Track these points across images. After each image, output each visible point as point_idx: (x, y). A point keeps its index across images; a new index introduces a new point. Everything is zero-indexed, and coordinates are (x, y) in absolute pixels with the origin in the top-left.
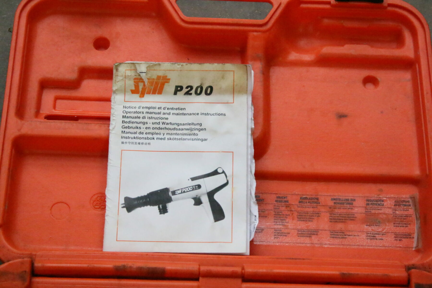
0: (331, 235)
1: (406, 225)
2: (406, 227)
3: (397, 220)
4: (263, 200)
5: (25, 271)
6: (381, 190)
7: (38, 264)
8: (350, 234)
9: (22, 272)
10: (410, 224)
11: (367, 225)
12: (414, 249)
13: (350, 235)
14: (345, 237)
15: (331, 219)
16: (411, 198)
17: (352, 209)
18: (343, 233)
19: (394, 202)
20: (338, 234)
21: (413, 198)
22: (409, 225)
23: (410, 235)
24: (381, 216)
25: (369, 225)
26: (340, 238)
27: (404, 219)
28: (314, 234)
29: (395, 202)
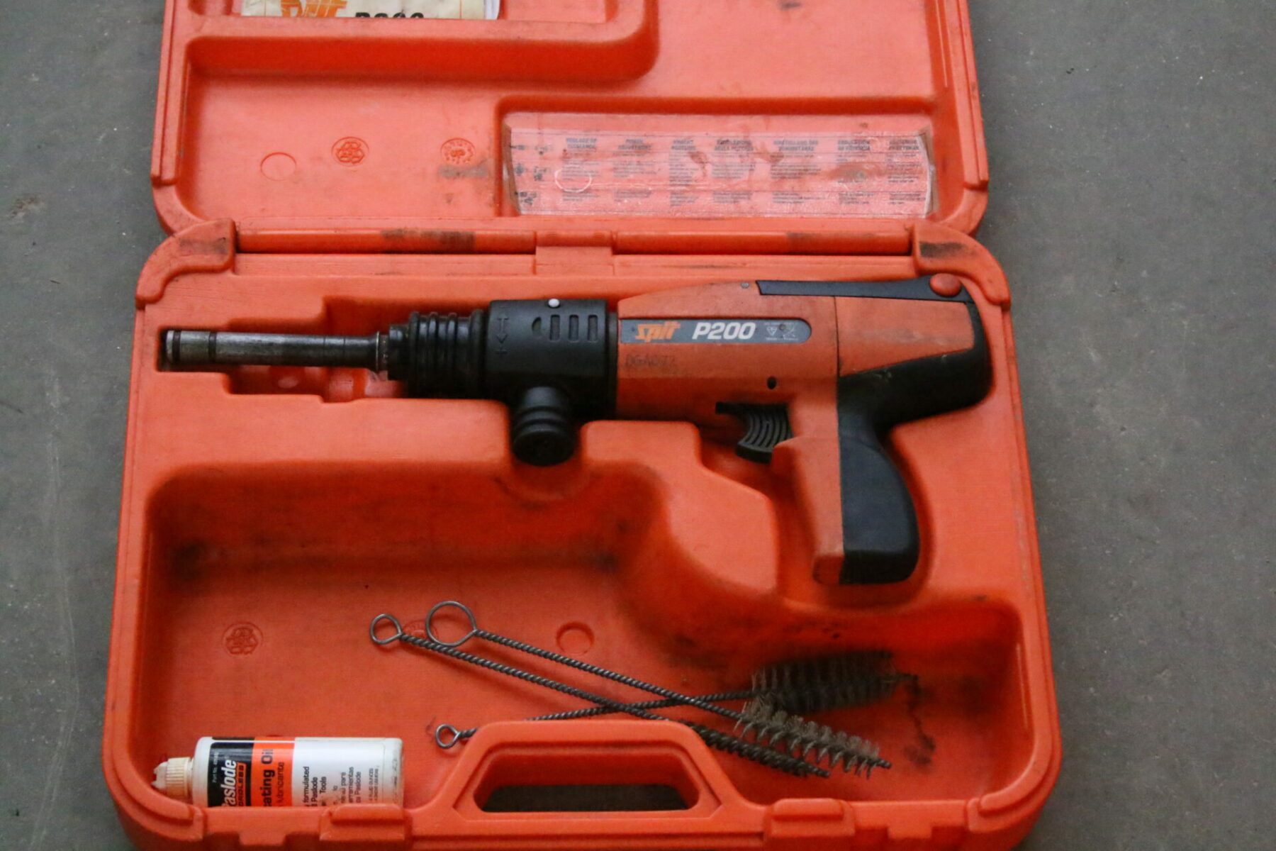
0: (774, 198)
1: (910, 180)
2: (912, 181)
3: (893, 171)
4: (650, 146)
5: (224, 238)
6: (865, 126)
7: (245, 231)
8: (810, 196)
9: (220, 239)
10: (917, 177)
11: (839, 182)
12: (924, 217)
13: (809, 198)
14: (800, 200)
15: (774, 174)
16: (921, 135)
17: (812, 156)
18: (797, 195)
19: (888, 142)
20: (788, 196)
21: (923, 135)
22: (916, 179)
23: (919, 195)
24: (866, 167)
25: (843, 182)
26: (790, 203)
27: (908, 170)
28: (742, 198)
29: (891, 143)
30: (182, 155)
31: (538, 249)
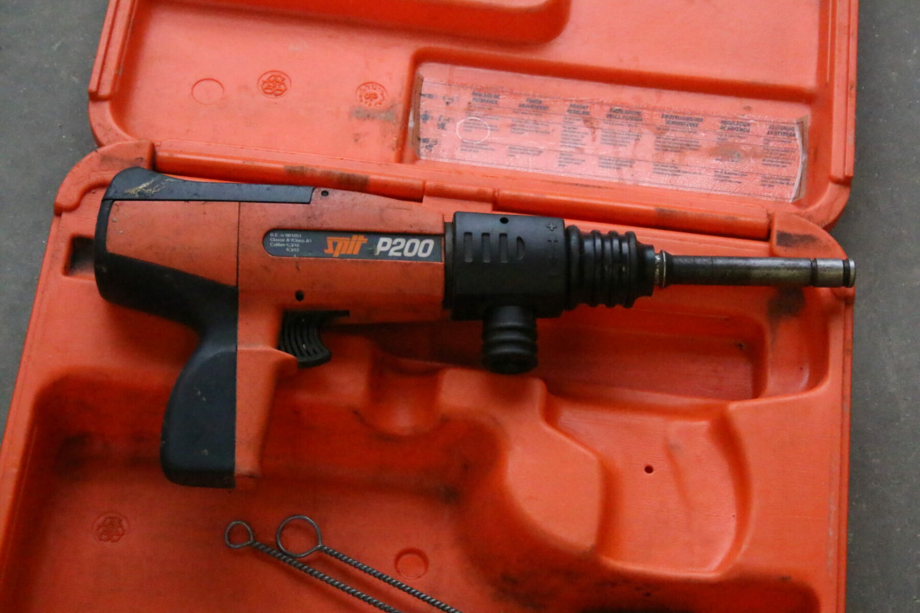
0: (655, 169)
1: (783, 164)
2: (784, 166)
3: (768, 155)
4: (548, 108)
5: (142, 158)
6: (749, 109)
7: (162, 154)
8: (688, 170)
9: (137, 159)
10: (790, 163)
11: (717, 160)
12: (791, 201)
13: (686, 172)
14: (677, 173)
15: (658, 145)
16: (798, 123)
17: (695, 132)
18: (676, 168)
19: (768, 127)
20: (667, 168)
21: (801, 123)
22: (788, 165)
23: (789, 180)
24: (743, 148)
25: (721, 160)
26: (669, 175)
27: (782, 155)
28: (625, 165)
29: (770, 128)
30: (120, 73)
31: (425, 199)
